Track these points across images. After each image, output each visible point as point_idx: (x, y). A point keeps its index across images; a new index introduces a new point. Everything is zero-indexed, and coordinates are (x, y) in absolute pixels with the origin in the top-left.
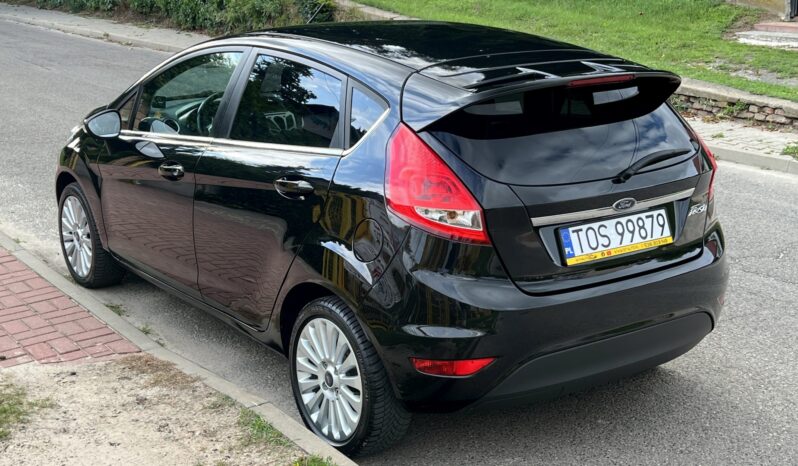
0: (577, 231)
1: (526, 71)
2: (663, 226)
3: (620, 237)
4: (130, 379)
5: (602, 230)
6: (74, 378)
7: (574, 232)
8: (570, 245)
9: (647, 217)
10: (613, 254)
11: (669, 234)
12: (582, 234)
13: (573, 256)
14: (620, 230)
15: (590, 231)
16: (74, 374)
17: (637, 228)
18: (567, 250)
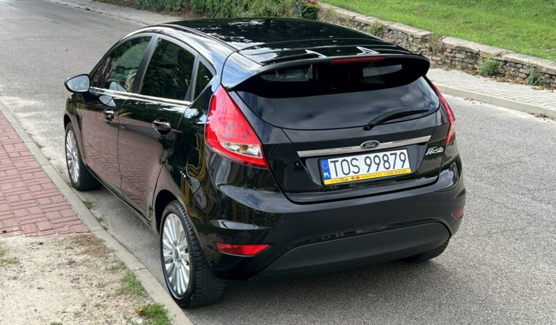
0: (334, 162)
1: (309, 52)
2: (404, 161)
3: (368, 167)
4: (72, 249)
5: (354, 162)
6: (40, 246)
7: (331, 162)
8: (328, 171)
9: (391, 154)
10: (361, 178)
11: (409, 167)
12: (338, 164)
13: (330, 178)
14: (368, 162)
15: (344, 162)
16: (41, 244)
17: (382, 162)
18: (325, 174)
